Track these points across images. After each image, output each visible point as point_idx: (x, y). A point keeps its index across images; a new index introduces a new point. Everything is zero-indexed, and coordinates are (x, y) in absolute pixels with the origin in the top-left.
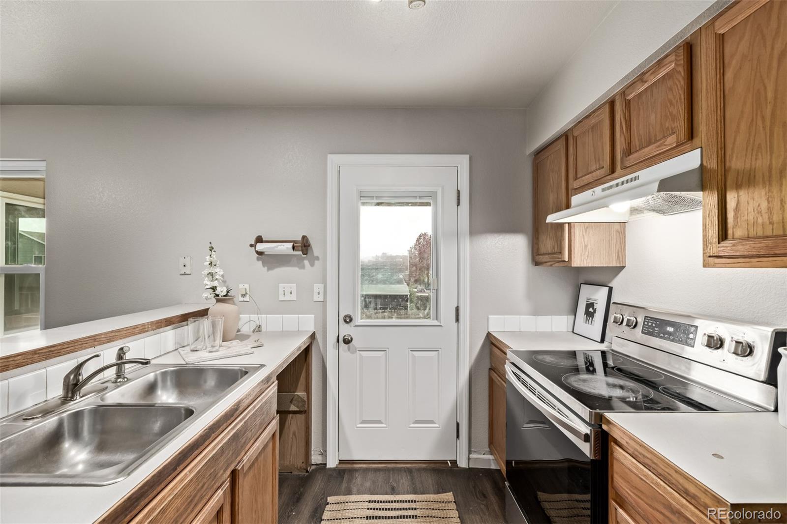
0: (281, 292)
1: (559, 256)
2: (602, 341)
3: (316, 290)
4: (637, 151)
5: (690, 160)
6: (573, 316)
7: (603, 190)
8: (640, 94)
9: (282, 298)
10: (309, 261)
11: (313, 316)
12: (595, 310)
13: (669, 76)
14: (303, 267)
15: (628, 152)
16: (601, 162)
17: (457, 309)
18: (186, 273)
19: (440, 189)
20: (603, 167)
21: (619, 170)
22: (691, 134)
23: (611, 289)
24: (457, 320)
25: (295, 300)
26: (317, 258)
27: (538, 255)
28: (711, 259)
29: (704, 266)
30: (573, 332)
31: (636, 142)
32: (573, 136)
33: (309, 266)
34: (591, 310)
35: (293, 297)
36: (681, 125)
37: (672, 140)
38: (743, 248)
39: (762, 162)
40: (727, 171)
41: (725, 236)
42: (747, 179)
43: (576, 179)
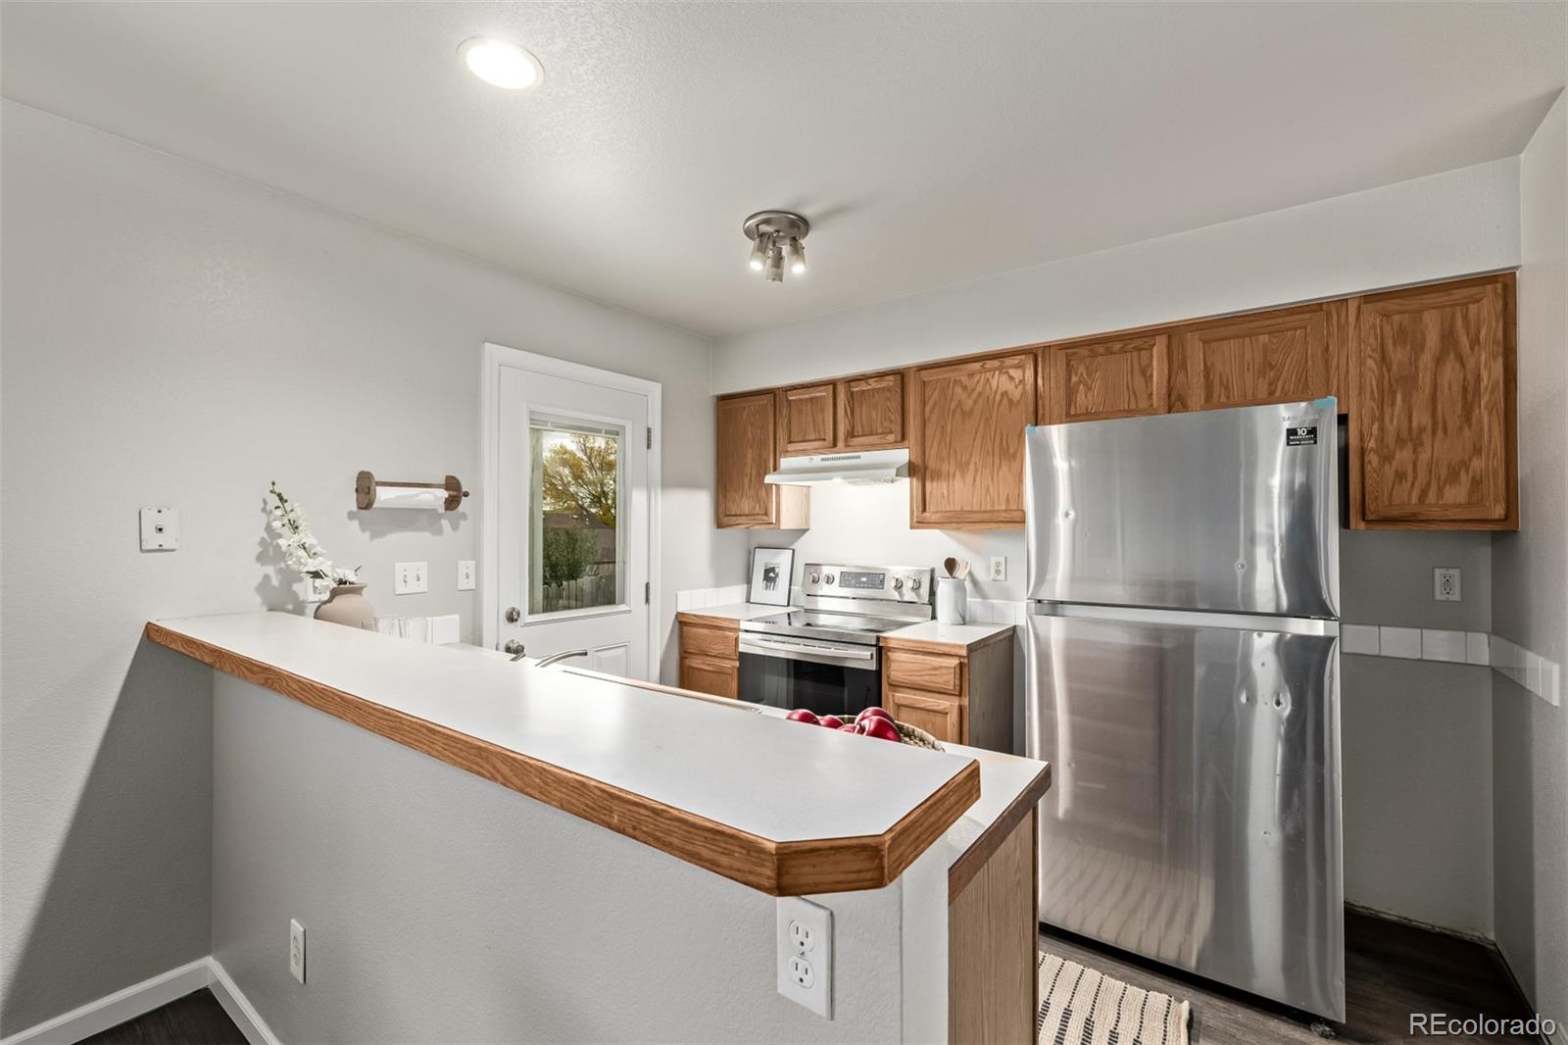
0: (399, 578)
1: (765, 518)
2: (788, 605)
3: (462, 571)
4: (859, 436)
5: (902, 456)
6: (745, 586)
7: (823, 460)
8: (863, 392)
9: (400, 589)
10: (449, 521)
11: (457, 616)
12: (777, 575)
13: (888, 389)
14: (439, 532)
15: (851, 434)
16: (822, 434)
17: (647, 585)
18: (164, 547)
20: (825, 440)
21: (841, 444)
22: (903, 437)
23: (794, 551)
24: (647, 600)
25: (426, 590)
26: (464, 516)
27: (726, 515)
28: (918, 523)
29: (911, 528)
30: (748, 601)
31: (859, 429)
32: (787, 400)
33: (450, 529)
34: (772, 575)
35: (423, 586)
36: (897, 428)
37: (891, 438)
38: (935, 518)
39: (945, 468)
40: (926, 468)
41: (924, 510)
42: (937, 475)
43: (790, 442)
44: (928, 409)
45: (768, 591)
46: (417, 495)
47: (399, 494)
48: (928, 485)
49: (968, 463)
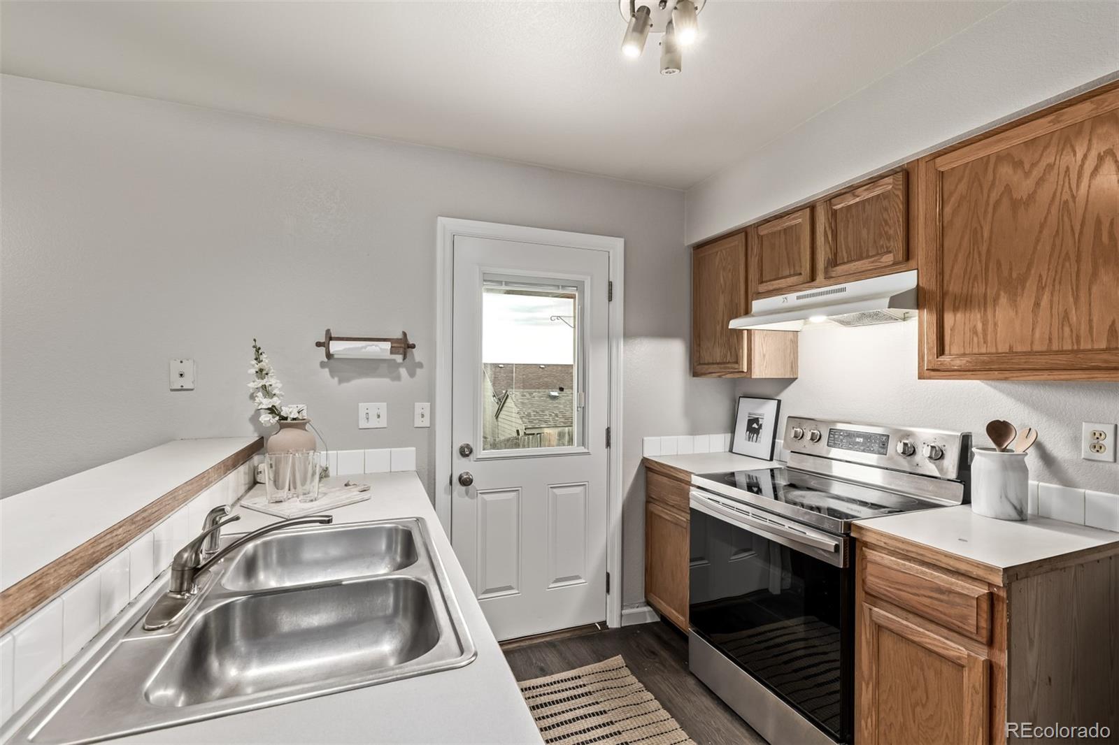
0: (362, 414)
1: (736, 366)
2: (771, 459)
3: (418, 411)
4: (844, 263)
5: (907, 280)
6: (729, 436)
7: (798, 298)
8: (849, 208)
9: (363, 424)
10: (407, 369)
11: (414, 449)
12: (760, 427)
13: (884, 196)
14: (398, 378)
15: (833, 262)
16: (797, 268)
17: (608, 431)
18: (184, 388)
19: (589, 278)
20: (801, 274)
21: (820, 277)
22: (908, 255)
23: (779, 402)
24: (608, 444)
25: (386, 426)
26: (420, 365)
27: (700, 364)
28: (929, 371)
29: (919, 378)
30: (731, 451)
31: (843, 254)
32: (758, 236)
33: (408, 377)
34: (755, 426)
35: (383, 422)
36: (899, 245)
37: (888, 259)
38: (958, 363)
39: (979, 289)
40: (944, 295)
41: (941, 351)
42: (965, 302)
43: (762, 282)
44: (948, 210)
45: (750, 442)
46: (365, 347)
47: (347, 347)
48: (949, 318)
49: (1023, 280)
